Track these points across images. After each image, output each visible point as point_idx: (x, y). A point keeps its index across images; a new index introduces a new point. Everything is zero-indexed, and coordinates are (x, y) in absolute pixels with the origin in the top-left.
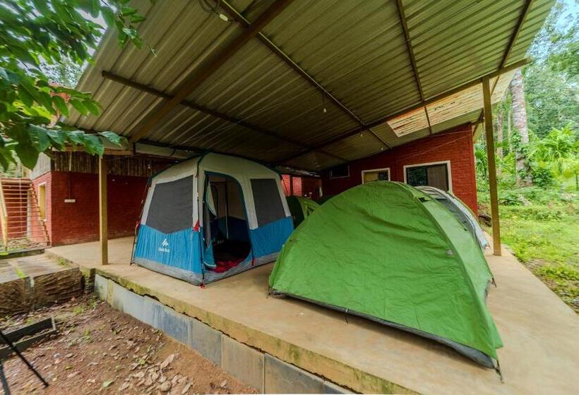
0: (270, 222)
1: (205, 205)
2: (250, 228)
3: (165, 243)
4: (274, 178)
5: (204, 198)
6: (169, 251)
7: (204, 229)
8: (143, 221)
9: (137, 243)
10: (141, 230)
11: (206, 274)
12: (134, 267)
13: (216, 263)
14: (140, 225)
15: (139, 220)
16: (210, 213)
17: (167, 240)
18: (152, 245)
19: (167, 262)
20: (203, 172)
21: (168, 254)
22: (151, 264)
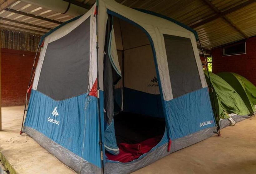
0: (186, 93)
1: (106, 59)
2: (165, 99)
3: (55, 113)
4: (189, 37)
5: (106, 49)
6: (58, 123)
7: (106, 93)
8: (35, 86)
9: (28, 111)
10: (32, 97)
11: (106, 166)
12: (24, 138)
13: (119, 145)
14: (31, 90)
15: (31, 84)
16: (114, 71)
17: (58, 109)
18: (42, 114)
19: (55, 137)
20: (105, 11)
21: (58, 128)
22: (40, 136)
